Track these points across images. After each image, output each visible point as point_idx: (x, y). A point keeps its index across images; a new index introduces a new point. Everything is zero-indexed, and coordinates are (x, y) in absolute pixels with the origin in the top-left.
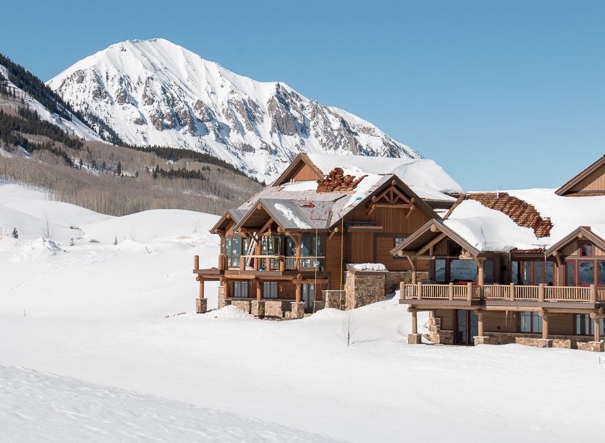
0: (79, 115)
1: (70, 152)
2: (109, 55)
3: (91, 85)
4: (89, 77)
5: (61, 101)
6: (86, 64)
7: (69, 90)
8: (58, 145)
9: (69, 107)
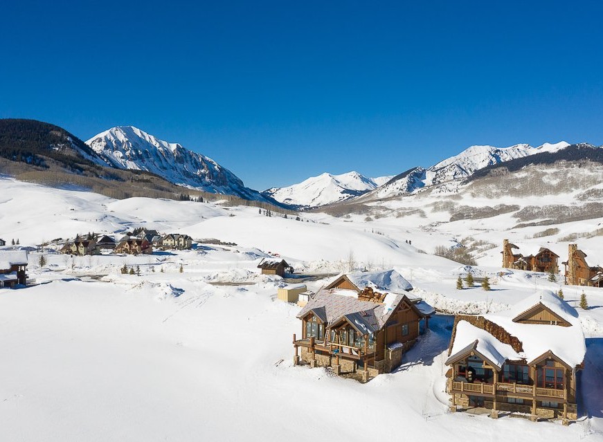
0: (99, 155)
1: (98, 171)
2: (110, 132)
3: (104, 144)
4: (103, 140)
5: (93, 150)
6: (102, 135)
7: (95, 145)
8: (93, 168)
9: (95, 152)
